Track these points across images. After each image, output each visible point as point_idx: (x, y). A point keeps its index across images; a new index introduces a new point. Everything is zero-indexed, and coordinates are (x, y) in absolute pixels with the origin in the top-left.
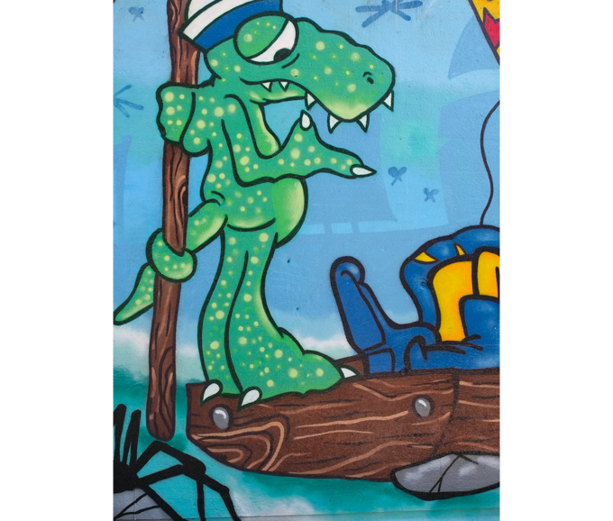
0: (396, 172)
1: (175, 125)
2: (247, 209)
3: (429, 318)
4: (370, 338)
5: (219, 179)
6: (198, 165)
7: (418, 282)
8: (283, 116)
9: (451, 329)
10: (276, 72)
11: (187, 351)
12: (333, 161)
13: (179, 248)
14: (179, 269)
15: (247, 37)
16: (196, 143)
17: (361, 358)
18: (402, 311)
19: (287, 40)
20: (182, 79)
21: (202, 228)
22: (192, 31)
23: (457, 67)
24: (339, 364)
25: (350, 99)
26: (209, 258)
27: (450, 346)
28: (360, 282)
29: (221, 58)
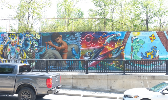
0: (144, 48)
1: (132, 45)
2: (136, 50)
4: (143, 57)
5: (134, 48)
7: (146, 54)
8: (138, 45)
9: (148, 57)
10: (138, 42)
11: (133, 58)
12: (141, 47)
13: (132, 52)
14: (132, 53)
15: (136, 40)
16: (133, 46)
18: (145, 56)
19: (138, 40)
20: (132, 43)
21: (134, 51)
22: (133, 40)
23: (148, 41)
24: (141, 58)
25: (142, 44)
26: (134, 53)
27: (148, 58)
28: (142, 54)
29: (134, 41)
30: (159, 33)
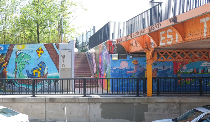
0: (31, 64)
1: (16, 61)
2: (21, 67)
3: (33, 74)
4: (29, 75)
5: (19, 65)
6: (18, 64)
7: (32, 71)
8: (23, 60)
9: (34, 75)
10: (23, 57)
11: (17, 76)
12: (27, 63)
13: (17, 69)
15: (21, 55)
16: (18, 62)
17: (28, 77)
18: (31, 73)
19: (23, 55)
20: (17, 58)
21: (18, 68)
22: (17, 54)
23: (35, 56)
24: (27, 77)
25: (28, 59)
26: (18, 70)
27: (34, 76)
28: (28, 71)
29: (19, 56)
30: (47, 45)
